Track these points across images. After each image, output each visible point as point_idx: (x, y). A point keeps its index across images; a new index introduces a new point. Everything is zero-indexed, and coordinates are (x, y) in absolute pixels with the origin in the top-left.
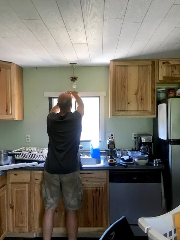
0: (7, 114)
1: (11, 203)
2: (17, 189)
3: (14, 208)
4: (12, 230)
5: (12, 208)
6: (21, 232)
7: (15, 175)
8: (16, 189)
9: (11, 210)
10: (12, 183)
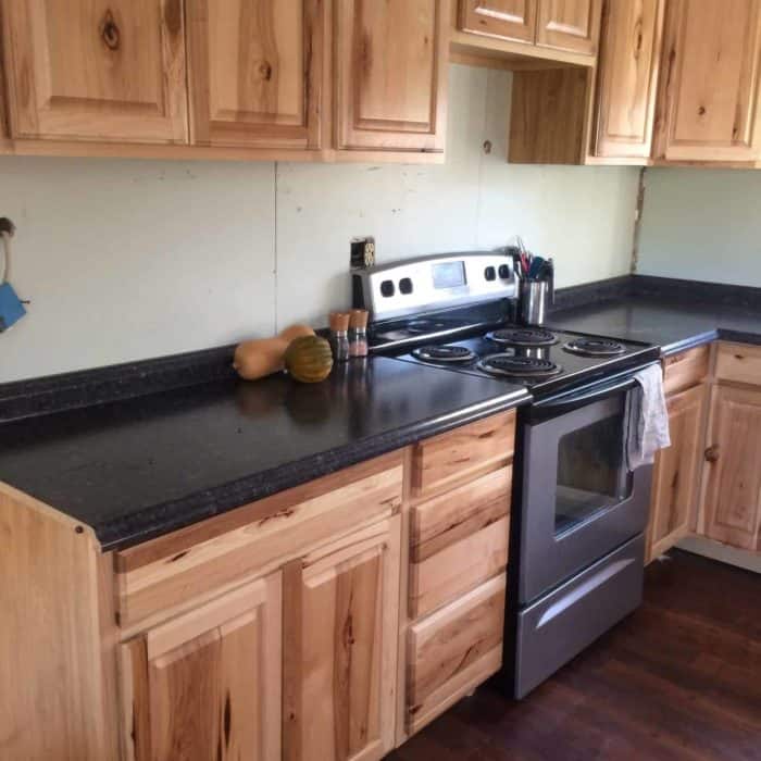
0: (735, 143)
1: (709, 444)
2: (739, 406)
3: (720, 461)
4: (701, 530)
5: (713, 460)
6: (732, 545)
7: (738, 357)
8: (732, 404)
9: (707, 466)
10: (723, 383)
